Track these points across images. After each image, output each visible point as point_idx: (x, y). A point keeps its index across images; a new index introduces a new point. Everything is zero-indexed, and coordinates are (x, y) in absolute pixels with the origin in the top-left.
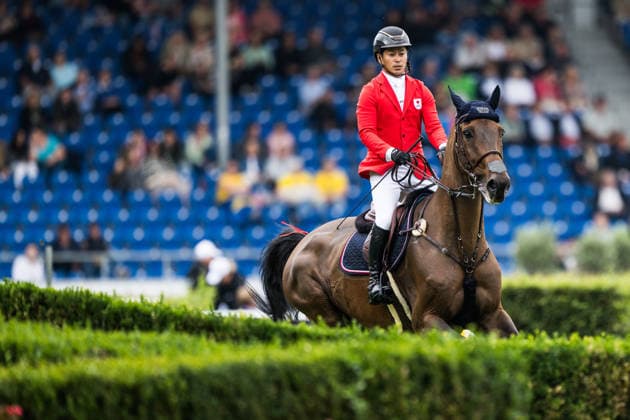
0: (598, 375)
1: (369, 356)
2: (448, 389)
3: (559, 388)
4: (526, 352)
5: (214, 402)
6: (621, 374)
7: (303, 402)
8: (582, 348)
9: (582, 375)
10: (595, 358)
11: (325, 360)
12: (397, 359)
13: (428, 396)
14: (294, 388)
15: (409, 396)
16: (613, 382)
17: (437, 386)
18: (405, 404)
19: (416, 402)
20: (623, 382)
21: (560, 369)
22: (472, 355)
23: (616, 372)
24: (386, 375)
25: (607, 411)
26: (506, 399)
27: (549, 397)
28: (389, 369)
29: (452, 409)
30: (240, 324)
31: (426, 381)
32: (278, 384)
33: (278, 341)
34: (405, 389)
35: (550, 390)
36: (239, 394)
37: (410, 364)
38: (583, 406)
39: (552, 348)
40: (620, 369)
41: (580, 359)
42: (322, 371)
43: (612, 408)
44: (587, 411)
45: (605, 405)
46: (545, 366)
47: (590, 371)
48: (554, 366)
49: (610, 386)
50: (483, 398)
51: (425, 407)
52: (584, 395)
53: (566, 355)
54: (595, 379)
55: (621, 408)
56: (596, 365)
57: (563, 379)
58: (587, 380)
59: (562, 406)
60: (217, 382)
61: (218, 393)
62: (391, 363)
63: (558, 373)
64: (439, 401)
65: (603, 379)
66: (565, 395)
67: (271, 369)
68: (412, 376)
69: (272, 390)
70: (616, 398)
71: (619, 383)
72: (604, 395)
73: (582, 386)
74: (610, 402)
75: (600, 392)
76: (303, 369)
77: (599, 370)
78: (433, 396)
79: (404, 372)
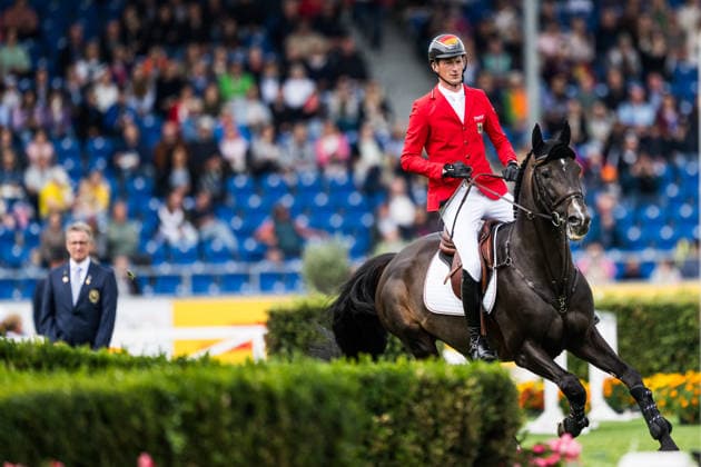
0: (428, 403)
1: (187, 383)
2: (273, 418)
3: (386, 418)
4: (354, 377)
5: (19, 435)
6: (454, 401)
7: (116, 435)
8: (410, 373)
9: (411, 402)
10: (424, 383)
11: (139, 390)
12: (218, 386)
13: (252, 427)
14: (106, 420)
15: (230, 428)
16: (445, 410)
17: (261, 415)
18: (226, 436)
19: (238, 434)
20: (456, 409)
21: (388, 396)
22: (299, 381)
23: (449, 399)
24: (205, 404)
25: (440, 442)
26: (336, 429)
27: (375, 427)
28: (209, 397)
29: (278, 441)
30: (34, 350)
31: (249, 410)
32: (88, 415)
33: (84, 368)
34: (227, 419)
35: (376, 420)
36: (45, 426)
37: (231, 392)
38: (412, 436)
39: (377, 374)
40: (453, 396)
41: (409, 385)
42: (136, 401)
43: (444, 438)
44: (417, 442)
45: (436, 435)
46: (371, 393)
47: (419, 398)
48: (381, 392)
49: (442, 415)
50: (312, 428)
51: (247, 439)
52: (415, 425)
53: (393, 381)
54: (426, 408)
55: (454, 439)
56: (426, 392)
57: (389, 407)
58: (417, 409)
59: (390, 438)
60: (23, 415)
61: (22, 425)
62: (211, 392)
63: (384, 401)
64: (263, 433)
65: (434, 406)
66: (393, 424)
67: (79, 399)
68: (234, 404)
69: (81, 423)
70: (448, 428)
71: (451, 411)
72: (436, 425)
73: (411, 414)
74: (442, 432)
75: (431, 421)
76: (115, 399)
77: (430, 396)
78: (256, 427)
79: (225, 400)
